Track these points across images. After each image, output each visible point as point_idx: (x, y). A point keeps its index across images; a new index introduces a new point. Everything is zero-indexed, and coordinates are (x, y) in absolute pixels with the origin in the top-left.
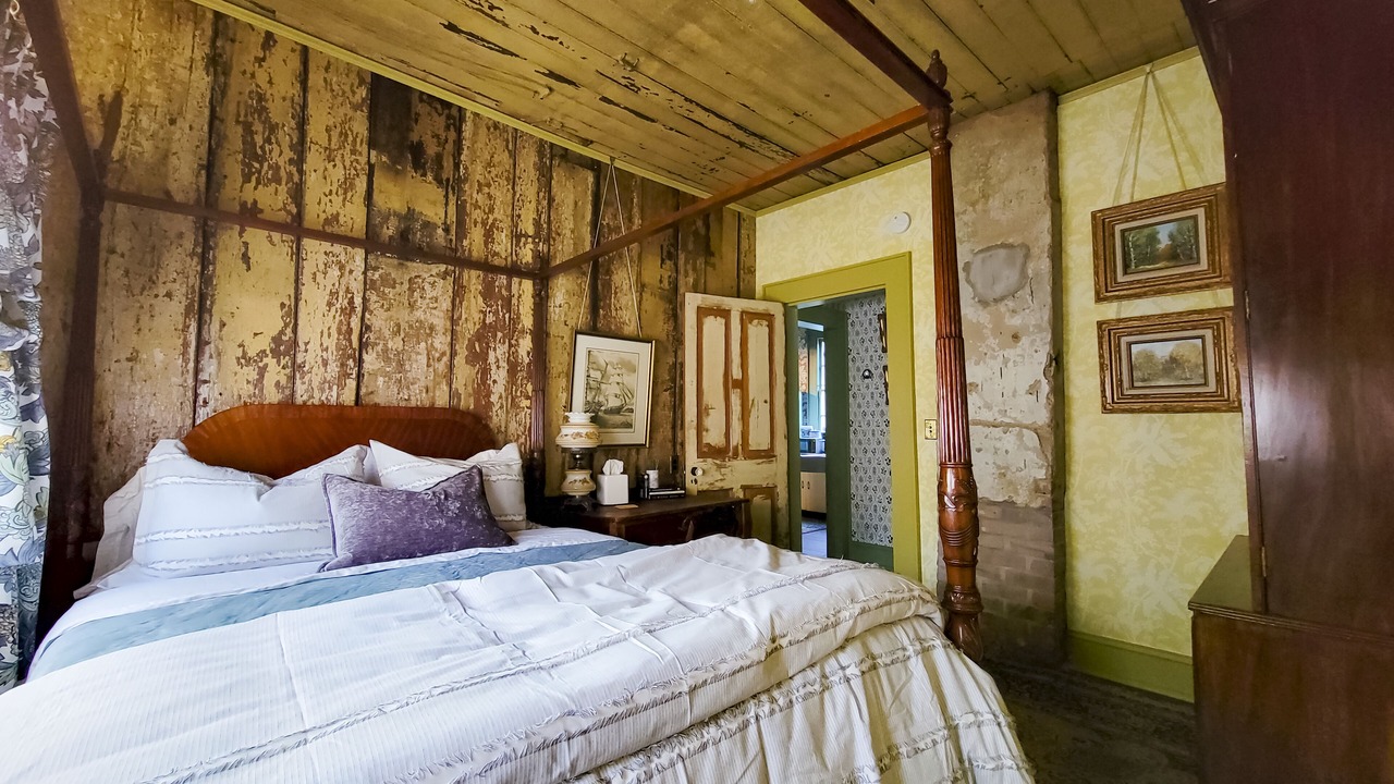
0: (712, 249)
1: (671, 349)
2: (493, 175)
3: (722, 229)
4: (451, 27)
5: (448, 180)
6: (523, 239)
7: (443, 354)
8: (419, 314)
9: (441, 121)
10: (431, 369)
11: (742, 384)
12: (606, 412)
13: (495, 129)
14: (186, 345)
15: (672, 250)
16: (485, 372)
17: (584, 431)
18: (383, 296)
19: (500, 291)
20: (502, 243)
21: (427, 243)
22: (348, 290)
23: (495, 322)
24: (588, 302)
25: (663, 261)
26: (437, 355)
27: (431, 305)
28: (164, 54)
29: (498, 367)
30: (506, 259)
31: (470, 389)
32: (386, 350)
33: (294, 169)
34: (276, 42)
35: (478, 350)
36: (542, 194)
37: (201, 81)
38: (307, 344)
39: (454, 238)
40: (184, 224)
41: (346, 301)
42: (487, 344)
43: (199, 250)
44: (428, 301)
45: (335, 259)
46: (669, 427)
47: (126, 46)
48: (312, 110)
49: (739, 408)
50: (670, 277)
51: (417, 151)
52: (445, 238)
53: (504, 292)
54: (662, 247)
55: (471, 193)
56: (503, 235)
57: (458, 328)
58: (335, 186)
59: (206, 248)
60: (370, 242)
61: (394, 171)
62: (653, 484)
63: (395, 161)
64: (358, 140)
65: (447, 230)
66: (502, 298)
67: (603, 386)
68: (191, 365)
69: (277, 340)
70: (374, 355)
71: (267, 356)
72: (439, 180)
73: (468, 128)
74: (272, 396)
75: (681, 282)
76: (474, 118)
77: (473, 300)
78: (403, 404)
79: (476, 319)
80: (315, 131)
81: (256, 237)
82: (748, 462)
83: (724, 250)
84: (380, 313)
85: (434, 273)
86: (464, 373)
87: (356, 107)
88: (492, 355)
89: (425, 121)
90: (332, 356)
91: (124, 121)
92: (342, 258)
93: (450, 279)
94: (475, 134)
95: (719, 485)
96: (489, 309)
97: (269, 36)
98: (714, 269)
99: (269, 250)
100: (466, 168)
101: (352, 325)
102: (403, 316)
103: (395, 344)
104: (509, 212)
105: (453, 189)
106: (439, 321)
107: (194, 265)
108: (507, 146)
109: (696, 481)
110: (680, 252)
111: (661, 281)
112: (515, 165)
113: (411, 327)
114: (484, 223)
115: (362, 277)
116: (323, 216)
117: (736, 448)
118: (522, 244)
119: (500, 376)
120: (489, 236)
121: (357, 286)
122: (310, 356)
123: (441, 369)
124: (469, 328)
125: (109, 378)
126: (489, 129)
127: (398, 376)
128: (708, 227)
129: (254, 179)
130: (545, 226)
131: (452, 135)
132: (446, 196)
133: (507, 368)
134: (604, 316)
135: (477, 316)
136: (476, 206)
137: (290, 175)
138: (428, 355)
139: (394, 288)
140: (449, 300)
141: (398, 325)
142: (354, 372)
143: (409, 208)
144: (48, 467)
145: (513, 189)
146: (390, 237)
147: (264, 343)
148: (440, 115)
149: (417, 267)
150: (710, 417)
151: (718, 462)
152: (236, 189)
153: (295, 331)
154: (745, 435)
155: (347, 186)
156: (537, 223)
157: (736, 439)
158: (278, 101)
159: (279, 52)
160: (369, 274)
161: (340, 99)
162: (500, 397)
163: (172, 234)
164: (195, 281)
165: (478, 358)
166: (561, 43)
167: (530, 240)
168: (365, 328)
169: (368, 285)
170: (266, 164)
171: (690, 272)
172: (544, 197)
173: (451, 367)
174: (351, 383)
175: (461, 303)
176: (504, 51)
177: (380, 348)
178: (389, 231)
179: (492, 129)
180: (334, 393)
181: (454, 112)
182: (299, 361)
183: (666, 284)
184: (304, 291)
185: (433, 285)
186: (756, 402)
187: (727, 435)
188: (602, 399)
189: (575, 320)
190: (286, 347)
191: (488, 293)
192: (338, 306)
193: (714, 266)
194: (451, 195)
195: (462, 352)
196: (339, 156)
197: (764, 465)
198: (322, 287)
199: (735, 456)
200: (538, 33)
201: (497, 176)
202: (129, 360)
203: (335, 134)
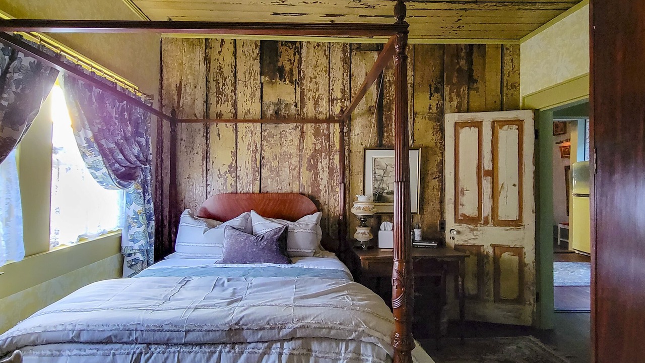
0: (475, 77)
1: (438, 151)
2: (318, 71)
3: (484, 61)
4: (275, 14)
5: (296, 80)
6: (335, 102)
7: (296, 166)
8: (285, 149)
9: (291, 52)
10: (291, 174)
11: (492, 174)
12: (387, 193)
13: (318, 47)
14: (203, 171)
15: (439, 86)
16: (317, 174)
17: (362, 206)
18: (269, 142)
19: (323, 132)
20: (324, 106)
21: (287, 114)
22: (254, 142)
23: (321, 148)
24: (375, 130)
25: (431, 95)
26: (293, 167)
27: (290, 144)
28: (192, 62)
29: (323, 171)
30: (326, 114)
31: (309, 183)
32: (271, 167)
33: (233, 94)
34: (224, 42)
35: (313, 163)
36: (345, 74)
37: (203, 67)
38: (240, 167)
39: (299, 109)
40: (200, 126)
41: (254, 147)
42: (317, 160)
43: (205, 134)
44: (288, 142)
45: (249, 129)
46: (438, 202)
47: (181, 64)
48: (238, 67)
49: (490, 190)
50: (437, 104)
51: (281, 70)
52: (296, 110)
53: (325, 131)
54: (430, 85)
55: (307, 84)
56: (324, 101)
57: (303, 153)
58: (248, 97)
59: (207, 133)
60: (263, 119)
61: (271, 83)
62: (417, 238)
63: (271, 78)
64: (256, 73)
65: (296, 106)
66: (325, 135)
67: (385, 179)
68: (205, 178)
69: (230, 167)
70: (266, 170)
71: (227, 173)
72: (291, 82)
73: (304, 51)
74: (230, 190)
75: (447, 105)
76: (307, 45)
77: (309, 138)
78: (279, 191)
79: (311, 148)
80: (240, 75)
81: (222, 125)
82: (498, 228)
83: (487, 76)
84: (268, 150)
85: (291, 128)
86: (306, 176)
87: (255, 59)
88: (320, 165)
89: (284, 55)
90: (250, 171)
91: (182, 92)
92: (252, 128)
93: (298, 129)
94: (308, 53)
95: (472, 242)
96: (317, 142)
97: (222, 40)
98: (478, 92)
99: (226, 129)
100: (304, 72)
101: (257, 157)
102: (278, 150)
103: (274, 164)
104: (327, 89)
105: (298, 84)
106: (294, 151)
107: (204, 139)
108: (325, 54)
109: (453, 238)
110: (445, 86)
111: (430, 108)
112: (329, 63)
113: (281, 155)
114: (314, 98)
115: (260, 135)
116: (244, 112)
117: (487, 218)
118: (334, 104)
119: (324, 176)
120: (316, 104)
121: (258, 140)
122: (241, 173)
123: (295, 174)
124: (307, 153)
125: (183, 184)
126: (315, 47)
127: (277, 178)
128: (470, 63)
129: (220, 102)
130: (348, 91)
131: (297, 56)
132: (295, 89)
133: (328, 171)
134: (387, 136)
135: (311, 146)
136: (310, 90)
137: (232, 97)
138: (289, 168)
139: (273, 138)
140: (298, 140)
141: (276, 155)
142: (259, 178)
143: (279, 99)
144: (154, 219)
145: (329, 75)
146: (271, 115)
147: (226, 168)
148: (291, 49)
149: (283, 126)
150: (465, 197)
151: (471, 227)
152: (215, 108)
153: (236, 162)
154: (494, 210)
155: (253, 95)
156: (343, 91)
157: (487, 211)
158: (226, 66)
159: (226, 46)
160: (263, 133)
161: (248, 57)
162: (325, 187)
163: (197, 130)
164: (204, 147)
165: (313, 167)
166: (320, 3)
167: (339, 101)
168: (262, 158)
169: (262, 138)
170: (223, 95)
171: (455, 98)
172: (347, 75)
173: (300, 173)
174: (258, 183)
175: (303, 140)
176: (301, 14)
177: (268, 166)
178: (270, 112)
179: (317, 47)
180: (251, 187)
181: (298, 45)
182: (238, 175)
183: (434, 110)
184: (239, 144)
185: (290, 134)
186: (505, 186)
187: (480, 208)
188: (384, 186)
189: (367, 142)
190: (233, 169)
191: (317, 134)
192: (251, 149)
193: (477, 90)
194: (297, 88)
195: (305, 164)
196: (249, 83)
197: (511, 231)
198: (245, 142)
199: (486, 222)
200: (308, 3)
201: (319, 71)
202: (188, 178)
203: (247, 74)
